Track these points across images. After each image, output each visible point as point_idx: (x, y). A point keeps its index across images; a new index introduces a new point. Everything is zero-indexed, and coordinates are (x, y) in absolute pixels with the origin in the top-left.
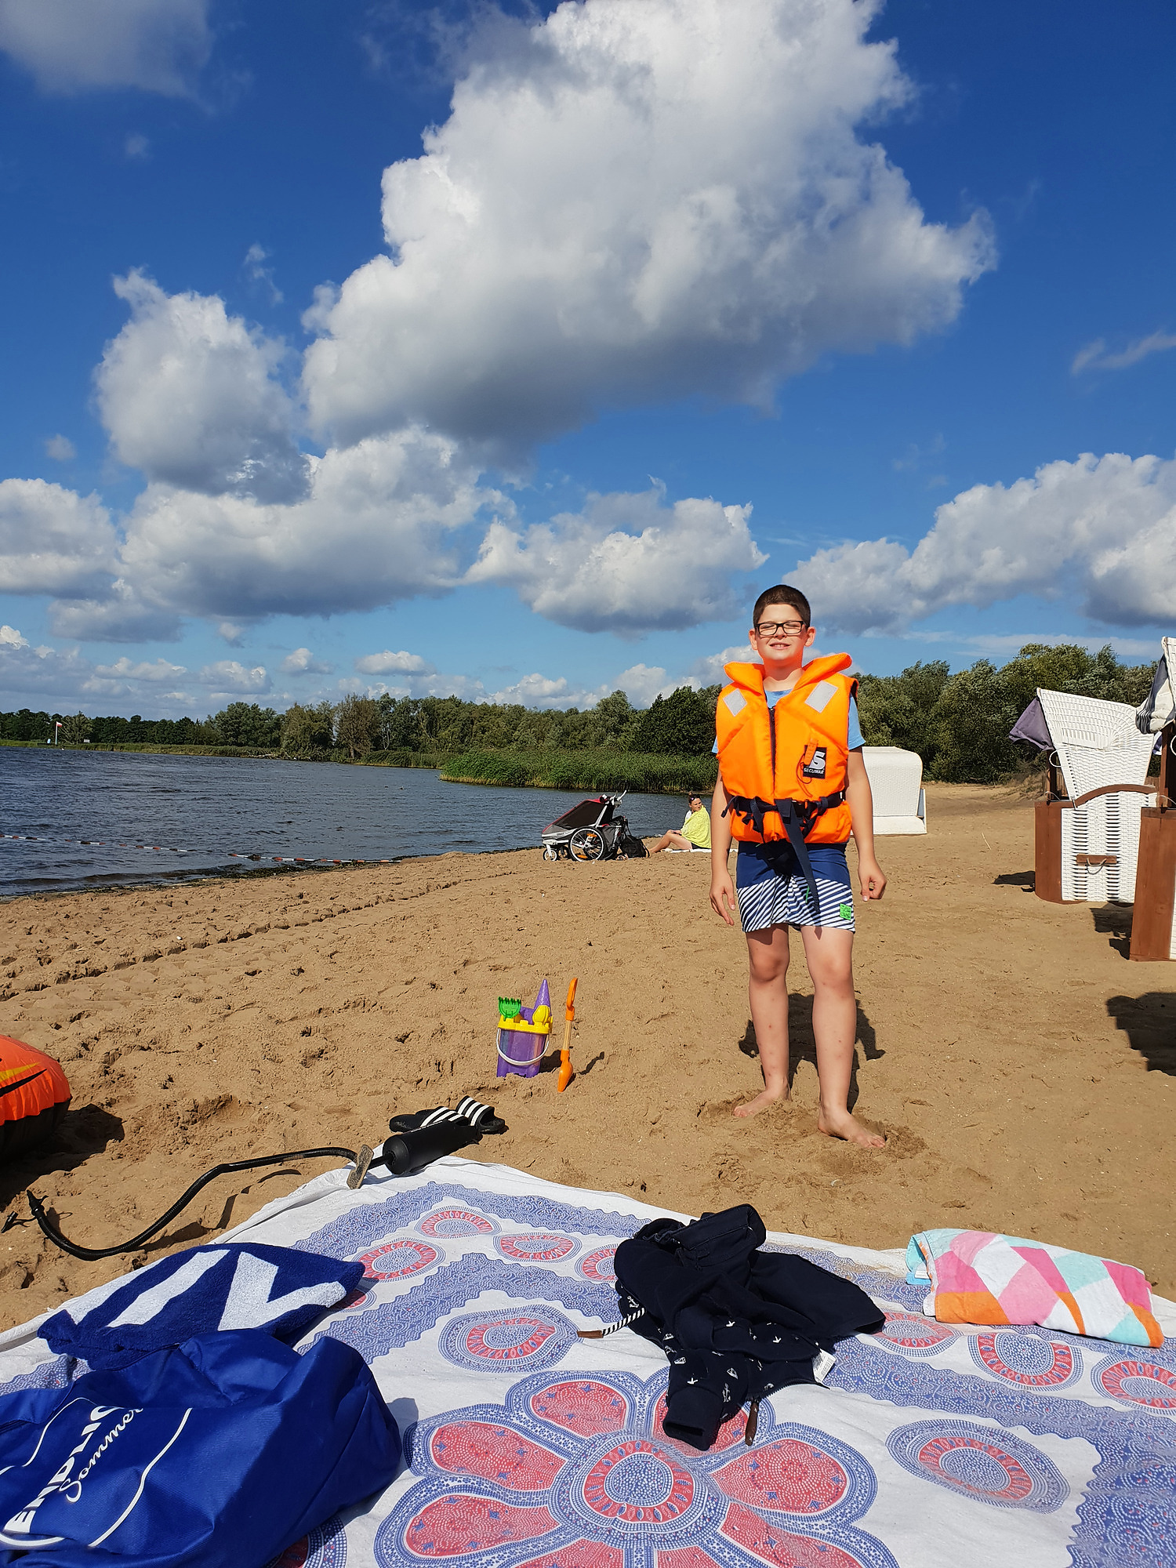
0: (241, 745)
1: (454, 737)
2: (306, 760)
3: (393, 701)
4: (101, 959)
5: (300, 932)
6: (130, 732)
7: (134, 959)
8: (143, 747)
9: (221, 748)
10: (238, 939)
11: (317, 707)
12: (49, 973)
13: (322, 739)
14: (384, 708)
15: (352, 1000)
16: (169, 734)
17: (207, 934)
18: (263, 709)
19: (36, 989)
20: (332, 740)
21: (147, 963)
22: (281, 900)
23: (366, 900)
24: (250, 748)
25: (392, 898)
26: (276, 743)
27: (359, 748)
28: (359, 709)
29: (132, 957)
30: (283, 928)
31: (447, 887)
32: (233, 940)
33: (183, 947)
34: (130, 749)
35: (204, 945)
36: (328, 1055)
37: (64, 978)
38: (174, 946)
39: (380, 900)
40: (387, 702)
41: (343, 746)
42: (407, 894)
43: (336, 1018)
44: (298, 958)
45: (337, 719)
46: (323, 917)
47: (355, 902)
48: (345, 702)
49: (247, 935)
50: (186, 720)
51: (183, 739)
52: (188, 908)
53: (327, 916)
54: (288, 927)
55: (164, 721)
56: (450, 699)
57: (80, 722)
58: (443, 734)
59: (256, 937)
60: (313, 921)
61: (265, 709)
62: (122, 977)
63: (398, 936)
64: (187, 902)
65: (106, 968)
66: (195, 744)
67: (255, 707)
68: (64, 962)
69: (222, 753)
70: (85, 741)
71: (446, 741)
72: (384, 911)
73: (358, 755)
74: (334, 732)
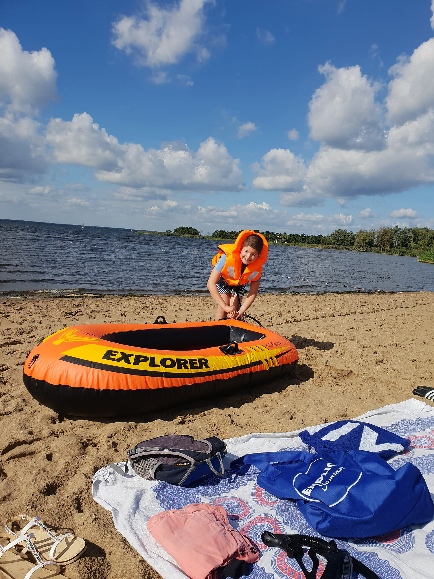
0: (339, 245)
1: (425, 244)
2: (363, 251)
3: (400, 229)
4: (298, 317)
5: (367, 316)
6: (300, 240)
7: (309, 318)
8: (305, 245)
9: (332, 246)
10: (345, 315)
11: (369, 231)
12: (283, 319)
13: (370, 244)
14: (396, 231)
15: (392, 343)
16: (314, 240)
17: (334, 313)
18: (348, 231)
19: (279, 324)
20: (374, 244)
21: (314, 320)
22: (358, 303)
23: (392, 307)
24: (342, 246)
25: (402, 307)
26: (352, 244)
27: (385, 247)
28: (385, 232)
29: (309, 317)
30: (361, 313)
31: (424, 304)
32: (343, 316)
33: (326, 316)
34: (301, 246)
35: (333, 316)
36: (384, 362)
37: (288, 322)
38: (323, 315)
39: (397, 307)
40: (397, 230)
41: (378, 246)
42: (408, 306)
43: (386, 349)
44: (368, 325)
45: (376, 236)
46: (376, 311)
47: (388, 307)
48: (380, 229)
49: (348, 314)
50: (320, 236)
51: (319, 243)
52: (324, 302)
53: (377, 311)
54: (362, 313)
55: (312, 236)
56: (425, 229)
57: (285, 235)
58: (420, 242)
59: (351, 316)
60: (372, 312)
61: (349, 232)
62: (306, 324)
63: (407, 321)
64: (324, 301)
65: (301, 320)
66: (323, 244)
67: (345, 231)
68: (286, 317)
69: (332, 248)
70: (286, 242)
71: (421, 246)
72: (399, 311)
73: (383, 250)
74: (375, 241)
